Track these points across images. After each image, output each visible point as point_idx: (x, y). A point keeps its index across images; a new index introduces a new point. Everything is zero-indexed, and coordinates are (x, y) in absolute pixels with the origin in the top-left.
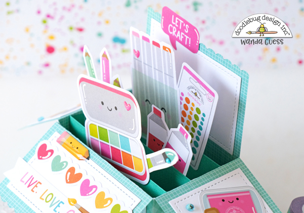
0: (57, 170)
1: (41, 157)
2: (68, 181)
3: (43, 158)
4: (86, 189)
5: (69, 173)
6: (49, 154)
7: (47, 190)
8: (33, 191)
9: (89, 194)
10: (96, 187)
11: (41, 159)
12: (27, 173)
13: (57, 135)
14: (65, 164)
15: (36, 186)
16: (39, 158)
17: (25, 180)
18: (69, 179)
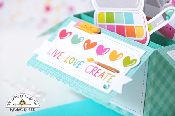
0: (76, 43)
1: (62, 37)
2: (86, 48)
3: (64, 37)
4: (101, 51)
5: (86, 44)
6: (69, 34)
7: (70, 56)
8: (58, 59)
9: (104, 53)
10: (109, 49)
11: (63, 38)
12: (52, 48)
13: (73, 23)
14: (82, 39)
15: (60, 55)
16: (61, 38)
17: (51, 52)
18: (87, 47)
